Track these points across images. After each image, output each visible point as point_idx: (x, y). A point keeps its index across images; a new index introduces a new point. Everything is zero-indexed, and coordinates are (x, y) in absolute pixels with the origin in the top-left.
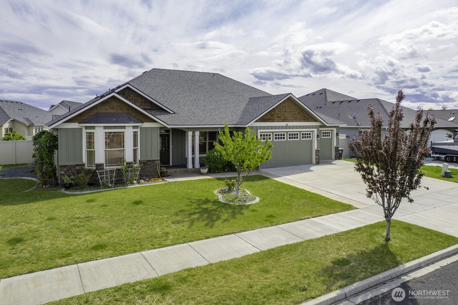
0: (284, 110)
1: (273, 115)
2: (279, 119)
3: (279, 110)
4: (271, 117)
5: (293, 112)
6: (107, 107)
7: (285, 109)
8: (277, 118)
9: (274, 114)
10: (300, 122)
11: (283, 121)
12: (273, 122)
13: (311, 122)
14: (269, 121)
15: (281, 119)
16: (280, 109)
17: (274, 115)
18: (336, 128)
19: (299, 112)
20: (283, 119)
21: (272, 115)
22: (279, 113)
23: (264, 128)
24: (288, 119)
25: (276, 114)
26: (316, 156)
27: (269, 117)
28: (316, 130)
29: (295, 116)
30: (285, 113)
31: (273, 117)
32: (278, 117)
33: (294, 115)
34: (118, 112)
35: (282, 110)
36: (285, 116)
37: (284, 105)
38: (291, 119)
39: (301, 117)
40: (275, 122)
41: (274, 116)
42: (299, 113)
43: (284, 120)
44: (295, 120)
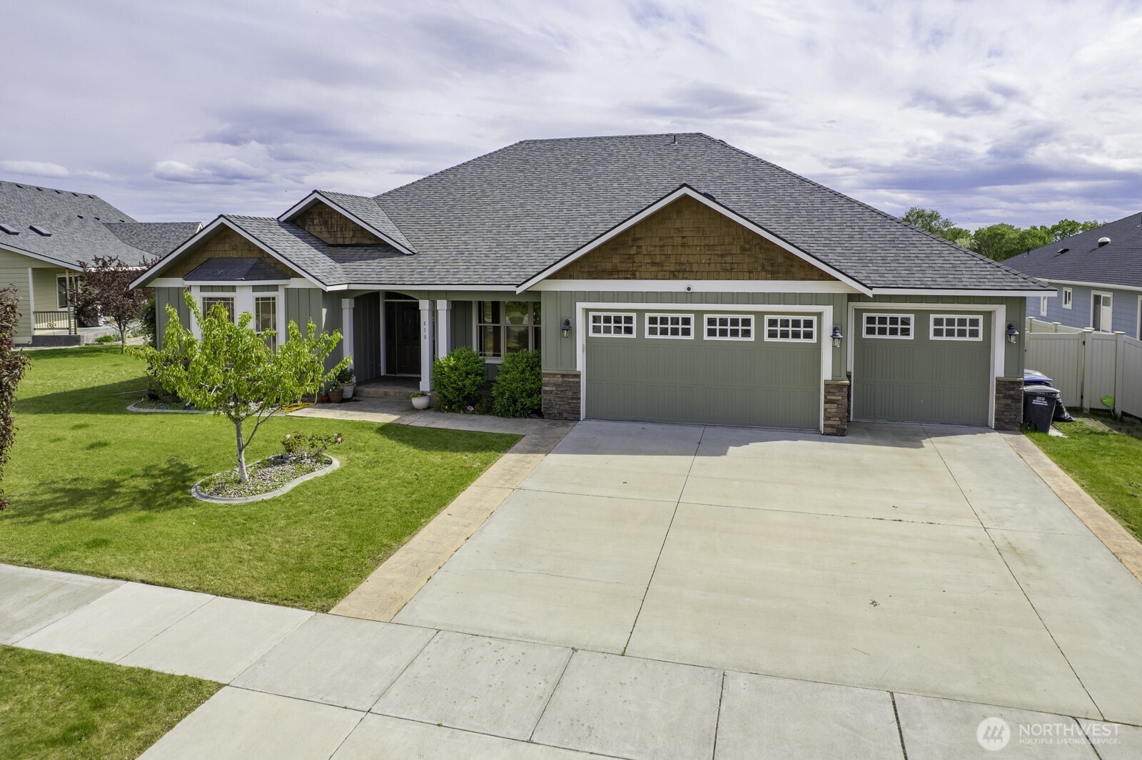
0: (679, 240)
1: (633, 258)
2: (655, 268)
3: (657, 243)
4: (624, 265)
5: (719, 248)
6: (227, 247)
7: (683, 237)
8: (648, 266)
9: (637, 254)
10: (750, 279)
11: (674, 276)
12: (635, 278)
13: (804, 279)
14: (616, 276)
15: (665, 268)
16: (661, 239)
17: (637, 259)
18: (1004, 306)
19: (747, 246)
20: (673, 269)
21: (629, 258)
22: (657, 252)
23: (600, 296)
24: (695, 268)
25: (645, 252)
26: (828, 405)
27: (619, 265)
28: (828, 311)
29: (729, 259)
30: (680, 250)
31: (634, 262)
32: (654, 264)
33: (723, 256)
34: (244, 256)
35: (670, 240)
36: (683, 259)
37: (678, 225)
38: (707, 268)
39: (757, 262)
40: (641, 279)
41: (635, 259)
42: (743, 249)
43: (676, 273)
44: (729, 272)
